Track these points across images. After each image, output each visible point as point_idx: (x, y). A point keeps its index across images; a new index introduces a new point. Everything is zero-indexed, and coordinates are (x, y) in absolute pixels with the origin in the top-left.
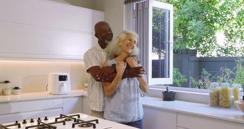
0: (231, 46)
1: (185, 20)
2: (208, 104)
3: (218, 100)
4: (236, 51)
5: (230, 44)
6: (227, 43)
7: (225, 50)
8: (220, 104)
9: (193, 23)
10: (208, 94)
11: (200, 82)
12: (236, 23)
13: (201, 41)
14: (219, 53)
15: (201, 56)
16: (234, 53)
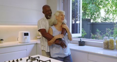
0: (108, 17)
1: (85, 4)
2: (102, 47)
3: (108, 46)
4: (110, 20)
5: (107, 16)
6: (106, 15)
7: (105, 19)
8: (109, 48)
9: (90, 6)
10: (102, 43)
11: (96, 36)
12: (111, 5)
13: (93, 14)
14: (102, 20)
15: (93, 22)
16: (109, 20)
